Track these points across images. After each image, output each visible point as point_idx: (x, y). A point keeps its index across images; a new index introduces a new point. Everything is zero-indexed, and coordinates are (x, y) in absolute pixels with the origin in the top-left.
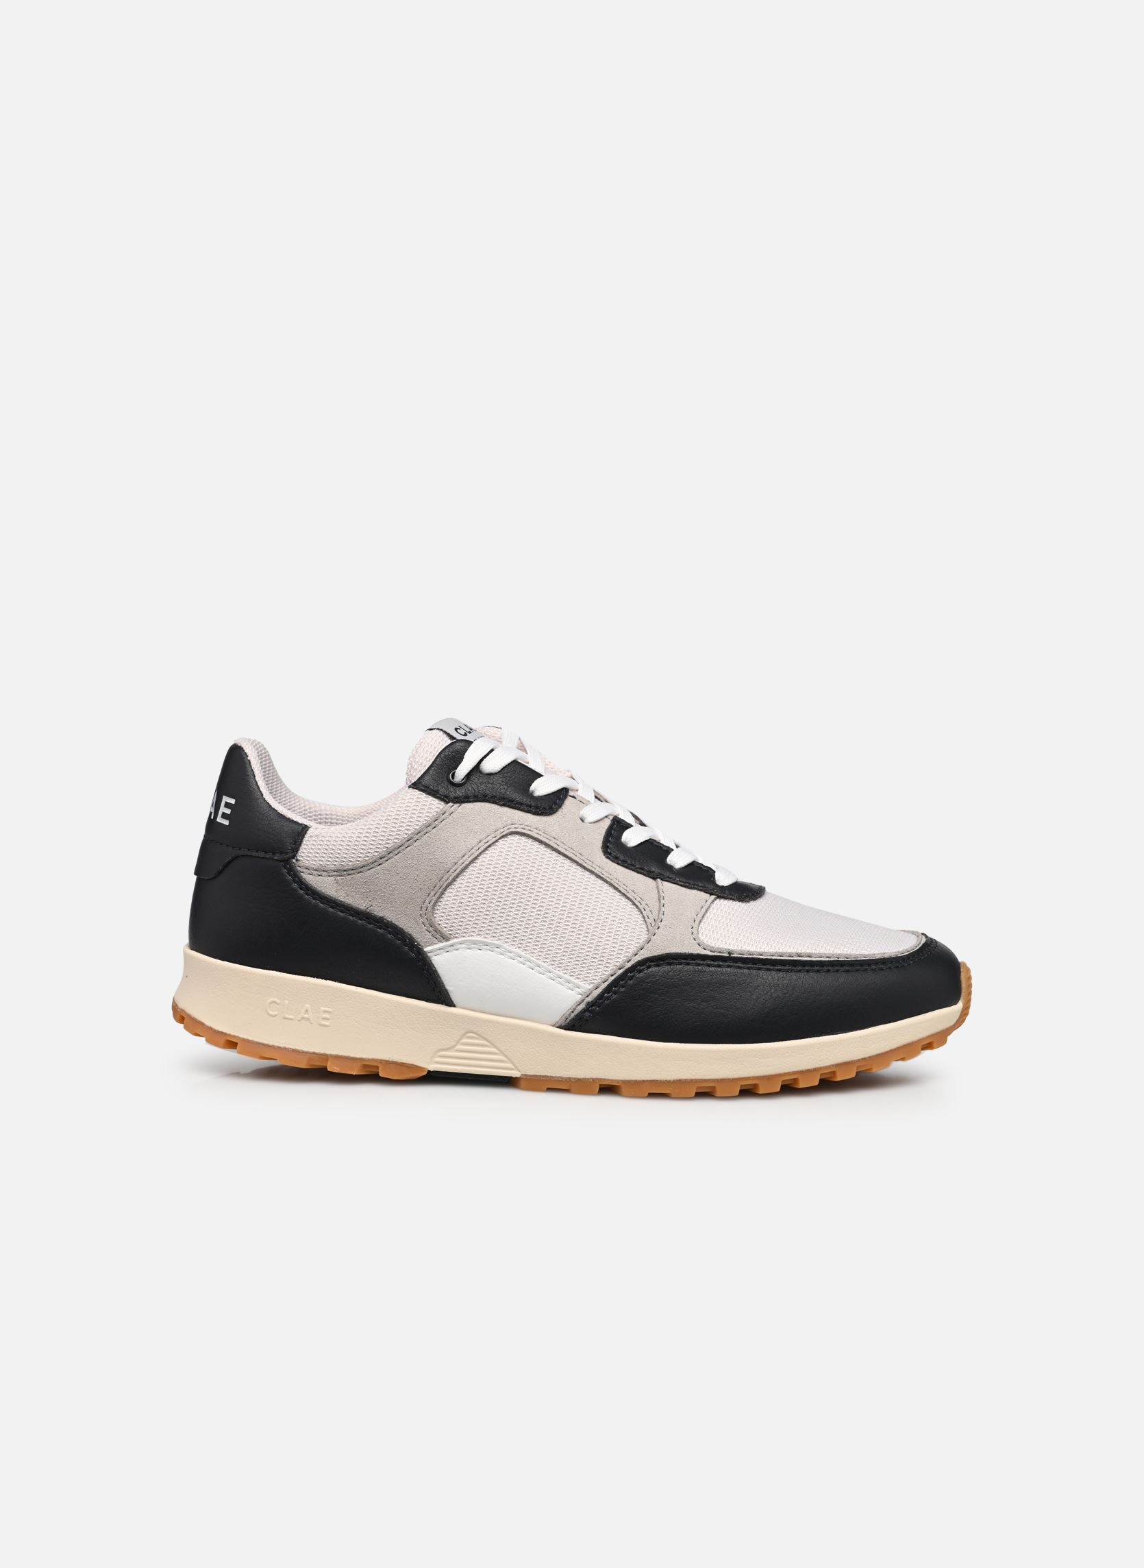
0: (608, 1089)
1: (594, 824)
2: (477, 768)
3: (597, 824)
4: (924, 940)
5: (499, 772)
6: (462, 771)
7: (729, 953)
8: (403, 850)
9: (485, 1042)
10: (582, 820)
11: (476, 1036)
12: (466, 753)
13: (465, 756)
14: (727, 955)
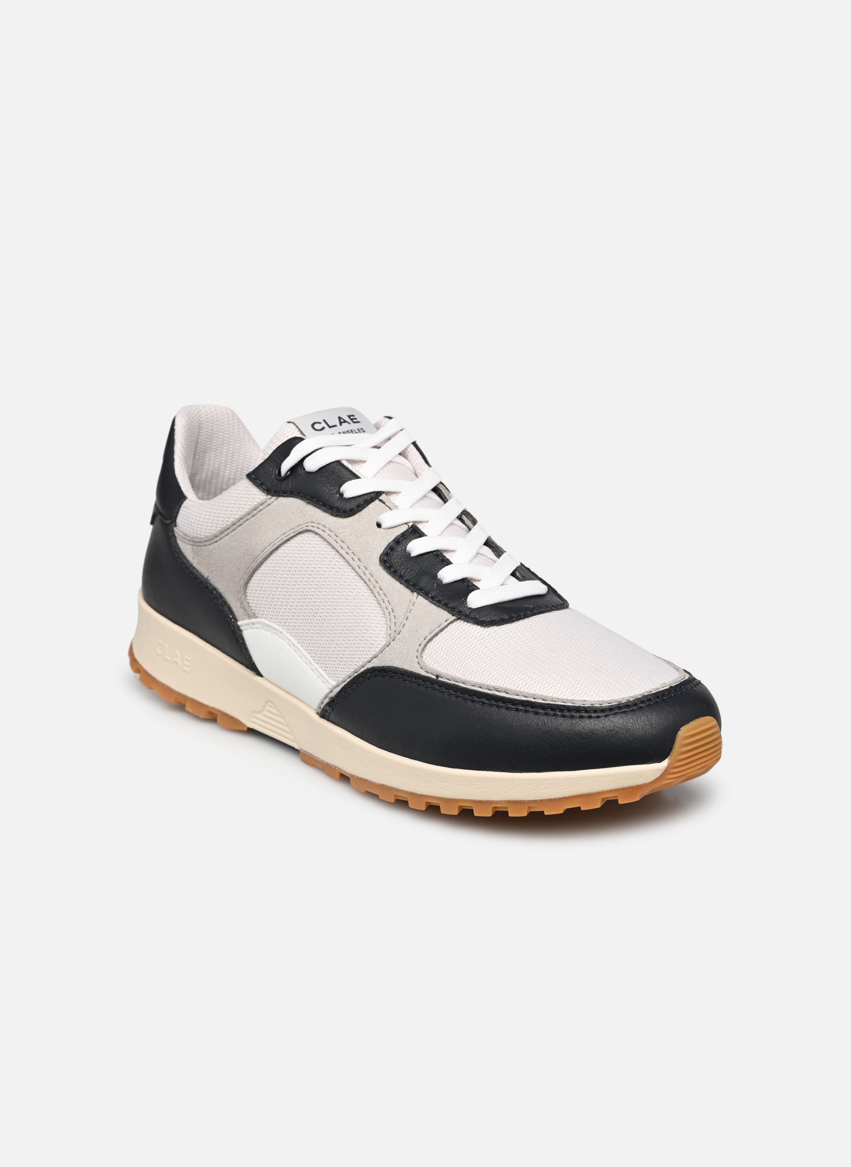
0: (344, 778)
1: (388, 530)
2: (301, 462)
3: (390, 530)
4: (687, 676)
5: (317, 471)
6: (287, 465)
7: (437, 677)
8: (231, 532)
9: (277, 713)
10: (379, 525)
11: (273, 706)
12: (294, 448)
13: (292, 451)
14: (435, 677)
